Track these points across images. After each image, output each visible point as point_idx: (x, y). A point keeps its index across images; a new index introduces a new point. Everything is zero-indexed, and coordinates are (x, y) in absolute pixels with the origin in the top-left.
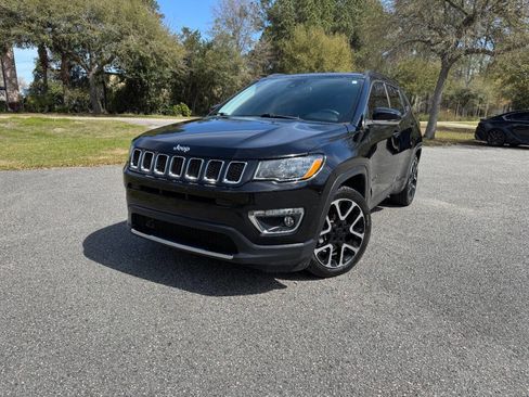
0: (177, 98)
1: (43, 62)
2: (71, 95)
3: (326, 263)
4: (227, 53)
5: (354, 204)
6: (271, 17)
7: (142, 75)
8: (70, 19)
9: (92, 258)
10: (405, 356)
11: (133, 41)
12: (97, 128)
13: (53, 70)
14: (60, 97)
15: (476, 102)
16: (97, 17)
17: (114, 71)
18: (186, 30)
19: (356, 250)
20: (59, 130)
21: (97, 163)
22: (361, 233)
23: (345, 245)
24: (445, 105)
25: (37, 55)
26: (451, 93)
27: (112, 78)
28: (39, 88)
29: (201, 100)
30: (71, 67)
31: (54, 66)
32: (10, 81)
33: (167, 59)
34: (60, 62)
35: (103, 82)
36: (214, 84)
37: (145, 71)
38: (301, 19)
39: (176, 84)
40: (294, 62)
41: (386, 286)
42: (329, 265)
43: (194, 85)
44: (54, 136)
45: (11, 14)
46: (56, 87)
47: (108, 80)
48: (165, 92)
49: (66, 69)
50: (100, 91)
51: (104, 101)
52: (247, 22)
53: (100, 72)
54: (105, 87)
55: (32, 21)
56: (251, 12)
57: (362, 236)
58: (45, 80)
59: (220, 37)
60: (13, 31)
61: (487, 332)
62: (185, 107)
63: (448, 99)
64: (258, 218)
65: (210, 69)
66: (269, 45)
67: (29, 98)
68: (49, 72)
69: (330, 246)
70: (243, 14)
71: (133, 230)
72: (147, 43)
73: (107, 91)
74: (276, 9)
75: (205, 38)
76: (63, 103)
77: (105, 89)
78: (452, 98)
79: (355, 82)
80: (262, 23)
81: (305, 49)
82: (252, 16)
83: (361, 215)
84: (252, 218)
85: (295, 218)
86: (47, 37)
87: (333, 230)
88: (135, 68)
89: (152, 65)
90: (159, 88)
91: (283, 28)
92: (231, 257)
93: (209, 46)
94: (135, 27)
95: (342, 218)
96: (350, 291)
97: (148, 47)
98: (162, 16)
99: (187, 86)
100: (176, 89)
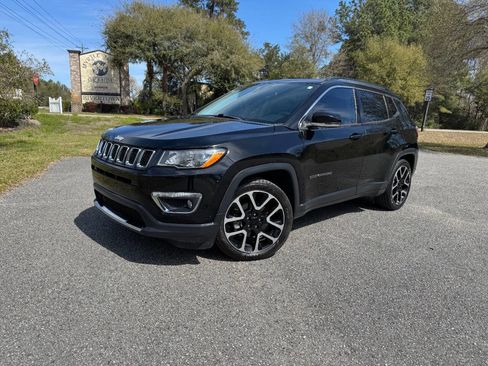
1: (150, 73)
2: (169, 100)
3: (239, 247)
4: (302, 64)
5: (271, 197)
6: (349, 31)
8: (169, 39)
11: (216, 56)
13: (157, 80)
14: (160, 102)
16: (190, 37)
17: (204, 81)
18: (267, 45)
19: (274, 240)
22: (280, 224)
23: (261, 234)
25: (146, 68)
27: (204, 87)
30: (171, 78)
31: (158, 77)
32: (125, 90)
33: (244, 71)
34: (162, 74)
35: (196, 91)
38: (379, 31)
40: (366, 71)
42: (242, 249)
45: (127, 37)
46: (158, 94)
47: (200, 89)
49: (167, 81)
51: (195, 106)
52: (324, 36)
54: (197, 94)
55: (142, 41)
56: (329, 26)
57: (281, 227)
58: (151, 88)
59: (297, 50)
60: (127, 50)
64: (160, 199)
66: (343, 57)
67: (136, 103)
68: (154, 82)
69: (244, 232)
70: (322, 28)
72: (228, 57)
74: (354, 23)
75: (284, 51)
76: (161, 107)
77: (197, 97)
80: (339, 37)
81: (377, 59)
82: (331, 30)
83: (280, 207)
84: (156, 199)
86: (150, 54)
88: (221, 79)
89: (233, 76)
91: (359, 40)
92: (139, 230)
93: (287, 58)
94: (219, 44)
95: (257, 208)
97: (229, 60)
98: (247, 34)
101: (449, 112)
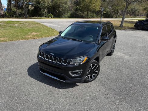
0: (49, 12)
1: (10, 1)
2: (19, 11)
3: (88, 79)
5: (96, 65)
7: (39, 5)
9: (30, 76)
10: (105, 107)
12: (27, 24)
13: (13, 4)
14: (15, 12)
15: (137, 12)
17: (30, 4)
19: (96, 75)
20: (16, 25)
21: (28, 39)
22: (97, 71)
23: (93, 74)
24: (127, 13)
26: (130, 9)
27: (30, 6)
28: (9, 9)
29: (56, 12)
30: (18, 3)
31: (13, 3)
33: (46, 1)
34: (14, 1)
35: (27, 7)
36: (60, 7)
37: (40, 4)
39: (49, 8)
41: (103, 85)
42: (89, 80)
43: (54, 8)
44: (15, 27)
46: (14, 9)
47: (29, 7)
48: (46, 10)
49: (17, 4)
50: (26, 10)
51: (28, 13)
53: (27, 4)
54: (28, 8)
57: (97, 72)
58: (11, 7)
61: (125, 100)
62: (51, 15)
63: (128, 11)
64: (71, 73)
65: (58, 3)
67: (7, 13)
68: (11, 5)
69: (89, 75)
71: (40, 71)
73: (29, 10)
76: (16, 14)
77: (28, 9)
78: (130, 11)
79: (97, 28)
83: (98, 67)
84: (70, 73)
85: (80, 72)
87: (90, 71)
88: (36, 3)
89: (41, 2)
90: (44, 9)
92: (65, 81)
95: (92, 68)
96: (94, 87)
99: (52, 8)
100: (49, 9)
101: (106, 13)
